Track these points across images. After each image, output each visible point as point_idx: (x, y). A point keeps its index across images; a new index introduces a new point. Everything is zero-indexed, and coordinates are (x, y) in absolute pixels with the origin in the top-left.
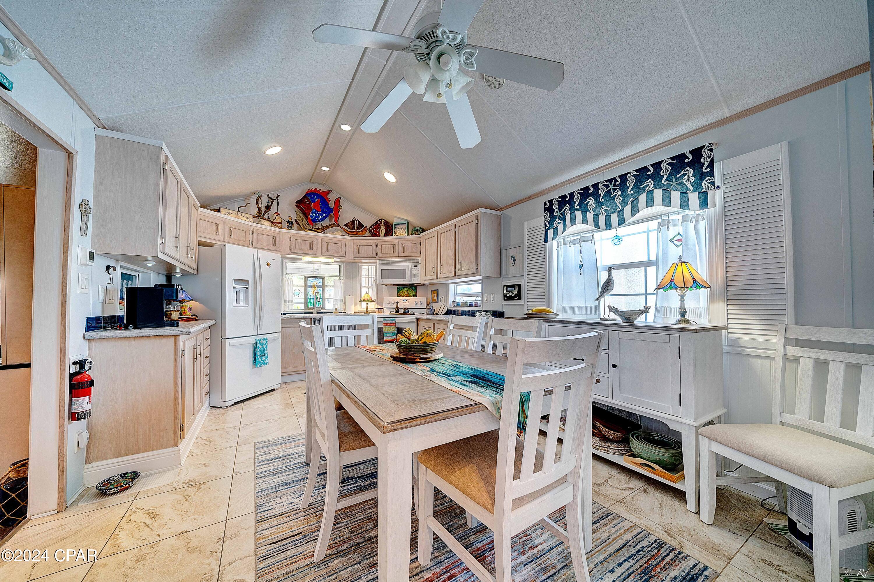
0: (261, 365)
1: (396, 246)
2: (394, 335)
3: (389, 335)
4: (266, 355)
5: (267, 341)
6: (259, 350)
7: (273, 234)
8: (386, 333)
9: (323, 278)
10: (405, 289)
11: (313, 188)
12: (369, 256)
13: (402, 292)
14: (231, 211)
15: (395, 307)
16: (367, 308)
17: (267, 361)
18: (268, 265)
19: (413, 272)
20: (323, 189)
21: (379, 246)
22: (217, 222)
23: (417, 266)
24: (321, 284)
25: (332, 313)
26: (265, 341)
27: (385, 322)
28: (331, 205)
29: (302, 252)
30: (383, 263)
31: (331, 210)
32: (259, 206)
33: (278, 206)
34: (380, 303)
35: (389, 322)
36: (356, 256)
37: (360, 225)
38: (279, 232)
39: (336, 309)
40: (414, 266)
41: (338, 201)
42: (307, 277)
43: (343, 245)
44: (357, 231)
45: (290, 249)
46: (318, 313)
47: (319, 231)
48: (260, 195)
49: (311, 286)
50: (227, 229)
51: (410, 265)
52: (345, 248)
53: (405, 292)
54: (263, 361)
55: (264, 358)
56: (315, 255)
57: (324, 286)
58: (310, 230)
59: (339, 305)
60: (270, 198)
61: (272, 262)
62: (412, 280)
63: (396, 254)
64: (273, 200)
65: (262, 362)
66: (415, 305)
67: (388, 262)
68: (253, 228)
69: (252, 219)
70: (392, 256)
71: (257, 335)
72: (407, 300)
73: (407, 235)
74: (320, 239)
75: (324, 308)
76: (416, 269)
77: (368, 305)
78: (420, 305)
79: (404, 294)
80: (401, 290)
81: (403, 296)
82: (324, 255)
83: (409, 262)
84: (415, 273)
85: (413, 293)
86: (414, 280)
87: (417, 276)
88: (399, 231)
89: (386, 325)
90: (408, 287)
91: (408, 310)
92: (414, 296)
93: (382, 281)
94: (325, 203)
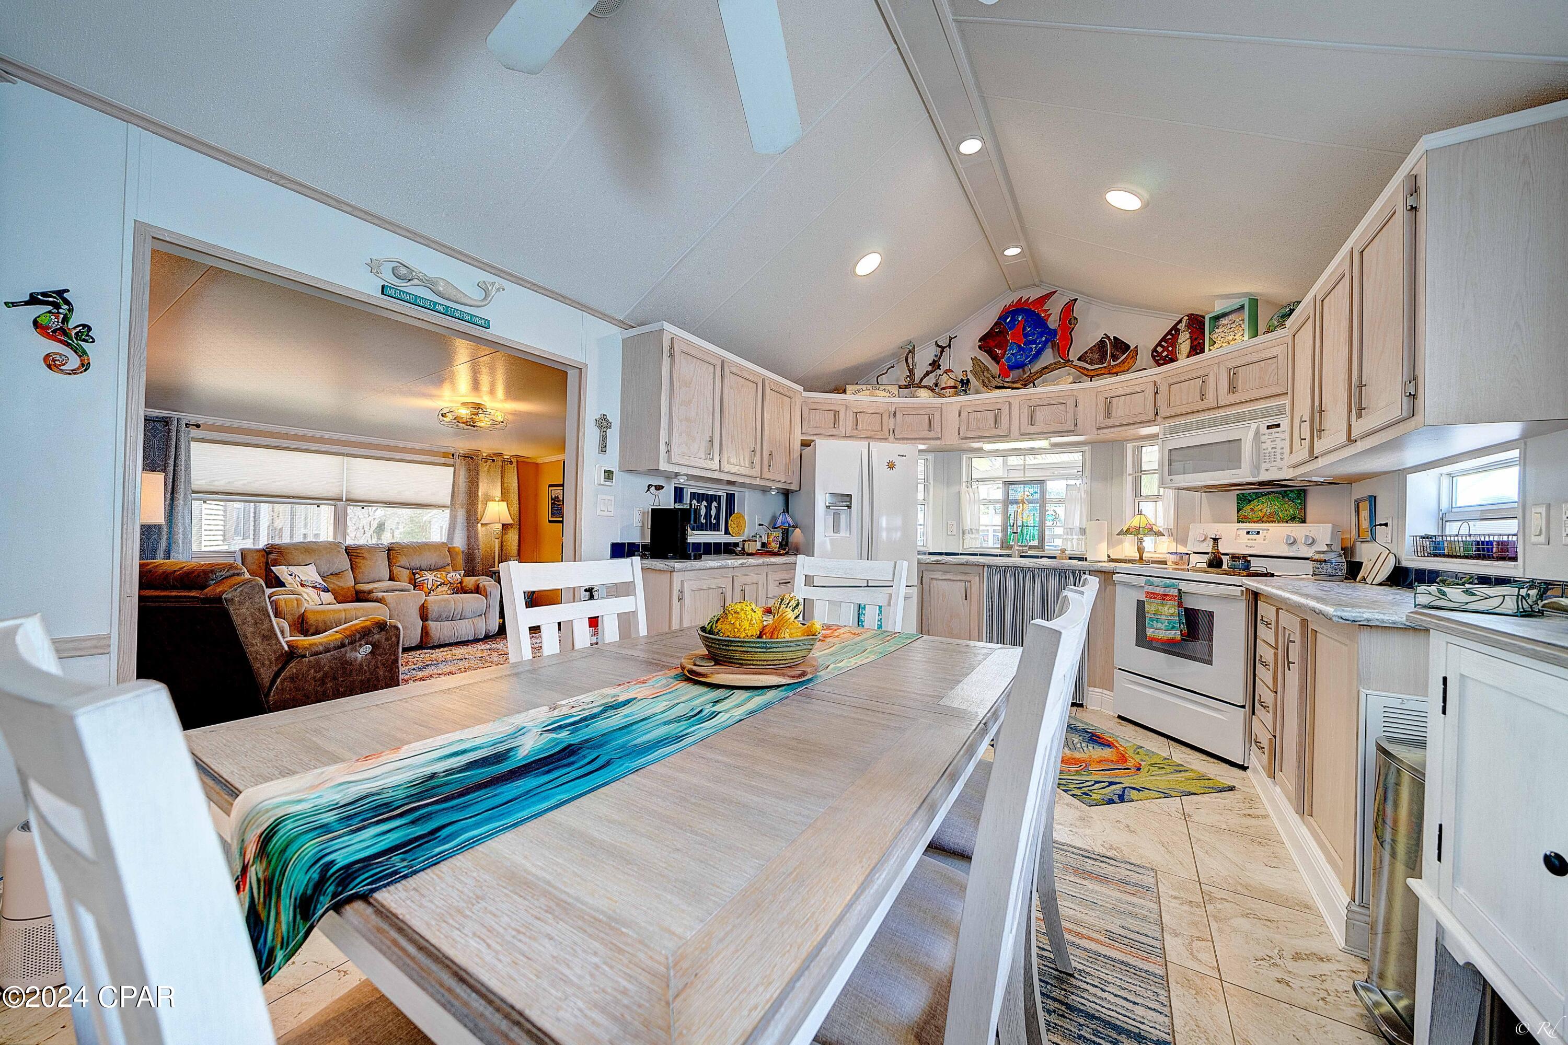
1: (1211, 380)
2: (1173, 627)
3: (1159, 625)
7: (928, 411)
8: (1152, 620)
9: (1042, 482)
10: (1263, 499)
12: (1136, 420)
13: (1252, 510)
14: (861, 386)
15: (1210, 550)
16: (1141, 550)
18: (891, 466)
19: (1264, 446)
21: (1163, 389)
22: (834, 409)
23: (1278, 426)
24: (1037, 496)
25: (1055, 558)
27: (1150, 589)
28: (1053, 322)
29: (980, 434)
30: (1174, 431)
31: (1053, 333)
32: (909, 366)
33: (952, 356)
34: (1181, 539)
35: (1160, 591)
36: (1102, 425)
37: (1121, 346)
38: (940, 405)
39: (1063, 551)
40: (1269, 427)
41: (1069, 308)
42: (1008, 484)
43: (1070, 403)
44: (1112, 363)
45: (959, 434)
46: (1021, 557)
47: (1018, 385)
48: (911, 348)
49: (1015, 502)
50: (851, 417)
51: (1254, 426)
52: (1075, 413)
53: (1264, 507)
56: (1006, 436)
57: (1043, 502)
58: (997, 387)
59: (1075, 542)
60: (938, 346)
61: (898, 461)
62: (1262, 471)
63: (1210, 400)
64: (943, 348)
66: (1286, 547)
67: (1187, 428)
68: (895, 406)
69: (896, 393)
70: (1197, 408)
72: (1258, 533)
73: (1246, 338)
74: (1017, 402)
75: (1041, 547)
76: (1274, 436)
77: (1144, 543)
78: (1306, 548)
79: (1260, 514)
80: (1250, 501)
81: (1255, 519)
82: (1024, 436)
83: (1253, 417)
84: (1273, 448)
85: (1291, 509)
86: (1267, 470)
87: (1279, 456)
88: (1223, 335)
89: (1151, 598)
90: (1273, 492)
91: (1249, 561)
92: (1293, 519)
93: (1171, 480)
94: (1039, 322)
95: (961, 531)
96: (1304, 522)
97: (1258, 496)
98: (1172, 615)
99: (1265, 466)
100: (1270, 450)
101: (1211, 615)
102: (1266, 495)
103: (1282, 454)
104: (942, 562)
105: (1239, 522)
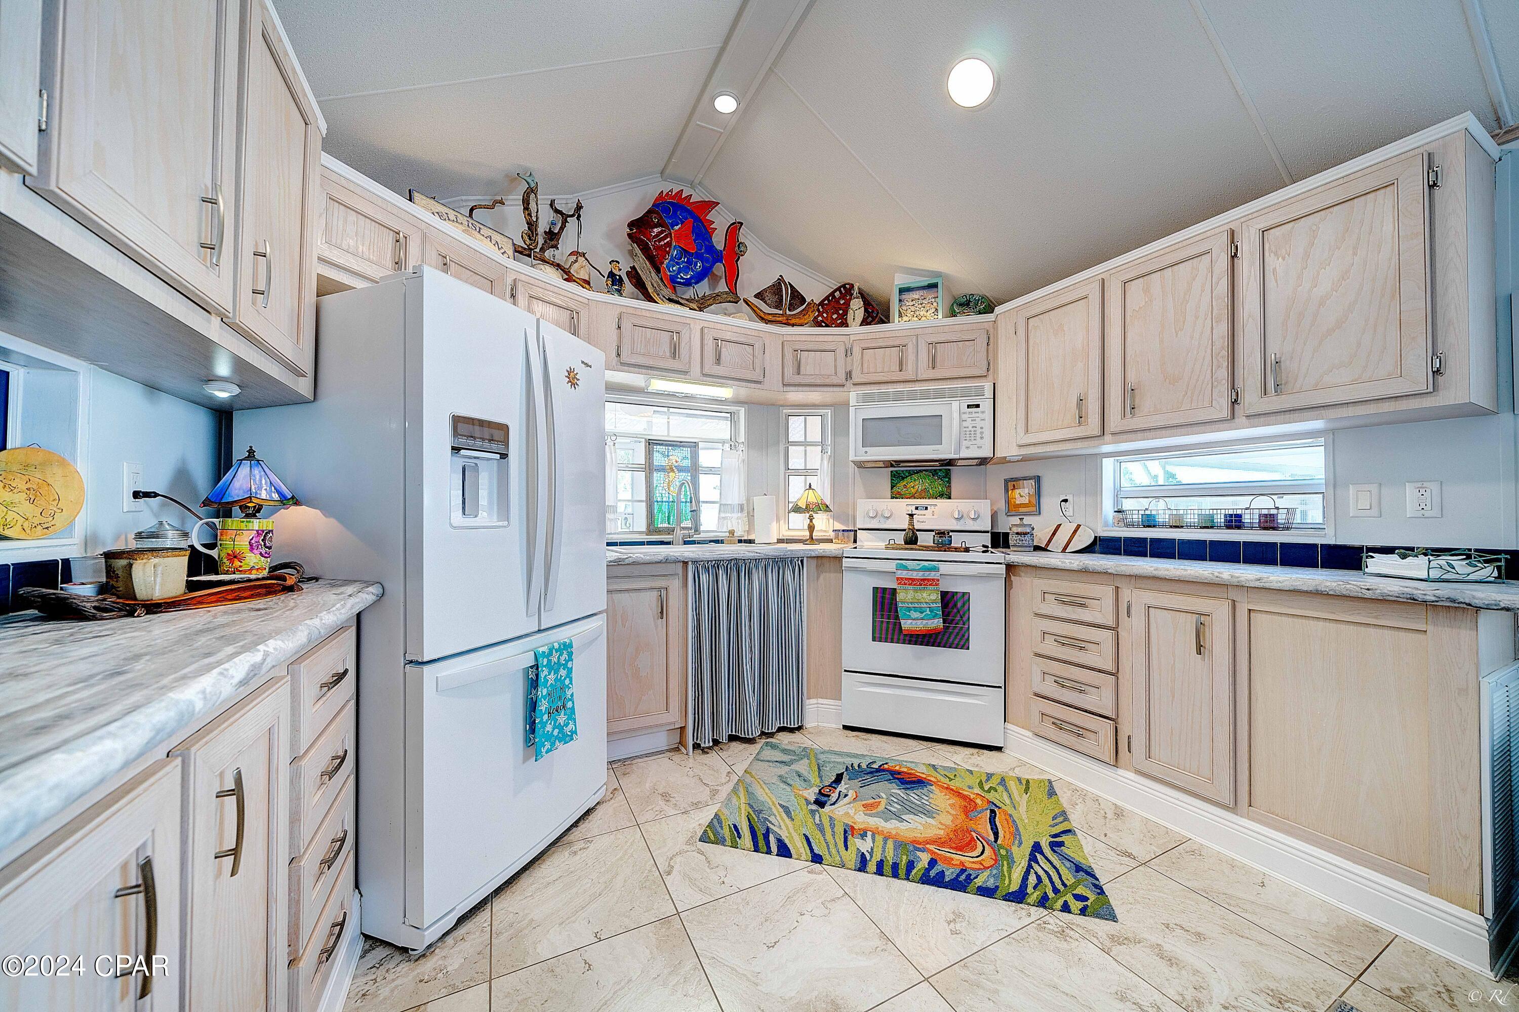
0: (552, 744)
1: (911, 348)
2: (937, 615)
3: (917, 615)
4: (569, 705)
5: (570, 654)
6: (545, 692)
7: (572, 305)
8: (909, 609)
9: (694, 446)
10: (915, 477)
11: (671, 191)
12: (828, 381)
13: (905, 486)
16: (811, 528)
17: (571, 726)
18: (572, 379)
19: (965, 424)
20: (697, 197)
21: (857, 350)
22: (397, 227)
23: (978, 406)
24: (687, 463)
25: (722, 542)
26: (565, 656)
27: (904, 574)
28: (719, 241)
29: (651, 363)
30: (867, 399)
31: (717, 257)
32: (530, 215)
33: (579, 233)
34: (838, 515)
35: (918, 575)
36: (792, 382)
37: (797, 298)
38: (586, 301)
39: (732, 532)
40: (969, 406)
41: (734, 229)
42: (651, 443)
43: (757, 346)
44: (788, 312)
45: (619, 355)
46: (685, 543)
47: (694, 306)
48: (533, 184)
49: (661, 469)
50: (433, 262)
51: (955, 405)
52: (763, 359)
53: (917, 484)
54: (561, 728)
55: (562, 718)
56: (686, 373)
57: (695, 470)
58: (671, 300)
59: (734, 522)
60: (557, 211)
61: (579, 372)
62: (963, 448)
63: (909, 374)
64: (565, 218)
65: (556, 732)
66: (955, 522)
67: (884, 398)
68: (514, 276)
69: (510, 252)
70: (894, 378)
71: (539, 631)
72: (926, 508)
73: (940, 316)
74: (698, 328)
75: (697, 531)
76: (974, 415)
77: (814, 521)
78: (971, 522)
79: (913, 491)
80: (903, 478)
81: (908, 495)
82: (707, 377)
83: (953, 395)
84: (973, 427)
85: (939, 487)
86: (967, 448)
87: (979, 435)
88: (913, 309)
89: (905, 584)
90: (924, 470)
91: (951, 537)
92: (941, 495)
93: (866, 452)
94: (704, 233)
96: (950, 498)
97: (911, 473)
98: (934, 602)
99: (965, 443)
100: (970, 428)
101: (966, 596)
102: (917, 473)
103: (982, 433)
104: (627, 561)
105: (892, 498)
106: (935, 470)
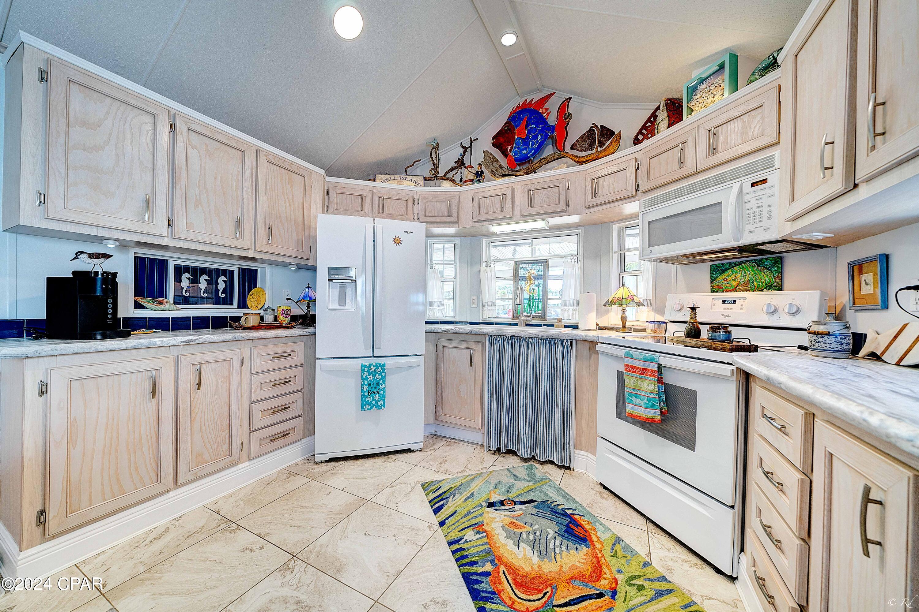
0: (372, 407)
1: (690, 147)
2: (653, 406)
3: (638, 401)
4: (382, 392)
5: (384, 370)
6: (367, 383)
7: (448, 198)
8: (631, 395)
9: (545, 262)
10: (736, 269)
12: (619, 197)
13: (726, 280)
14: (390, 176)
15: (687, 319)
16: (624, 320)
17: (381, 402)
18: (396, 241)
19: (748, 206)
21: (644, 164)
22: (361, 194)
23: (765, 181)
24: (541, 273)
25: (553, 326)
26: (380, 369)
27: (629, 362)
30: (653, 203)
31: (552, 129)
32: (433, 160)
33: (471, 154)
34: (659, 309)
35: (640, 364)
36: (591, 205)
37: (607, 133)
38: (458, 193)
39: (560, 320)
40: (753, 185)
41: (565, 105)
42: (518, 263)
43: (563, 186)
44: (599, 149)
45: (472, 217)
46: (528, 325)
48: (435, 144)
49: (524, 279)
50: (377, 201)
51: (736, 187)
52: (567, 195)
53: (738, 276)
54: (376, 402)
55: (377, 397)
56: (510, 218)
57: (544, 278)
58: (504, 175)
59: (571, 312)
60: (463, 147)
61: (404, 237)
62: (745, 234)
63: (689, 167)
64: (466, 149)
65: (374, 402)
66: (766, 316)
67: (666, 198)
68: (419, 193)
69: (422, 183)
70: (675, 177)
71: (371, 357)
72: (735, 302)
73: (726, 94)
74: (519, 187)
75: (543, 317)
76: (760, 193)
77: (626, 313)
78: (789, 318)
79: (734, 283)
80: (723, 271)
81: (729, 289)
82: (526, 217)
83: (735, 176)
84: (758, 207)
85: (766, 277)
86: (751, 232)
87: (765, 215)
88: (700, 100)
89: (630, 371)
90: (748, 261)
91: (730, 332)
92: (769, 287)
93: (651, 251)
94: (541, 120)
95: (481, 304)
96: (781, 289)
97: (732, 266)
98: (651, 391)
99: (748, 228)
100: (755, 209)
101: (693, 394)
102: (739, 264)
103: (770, 212)
104: (451, 332)
105: (712, 291)
106: (760, 260)
